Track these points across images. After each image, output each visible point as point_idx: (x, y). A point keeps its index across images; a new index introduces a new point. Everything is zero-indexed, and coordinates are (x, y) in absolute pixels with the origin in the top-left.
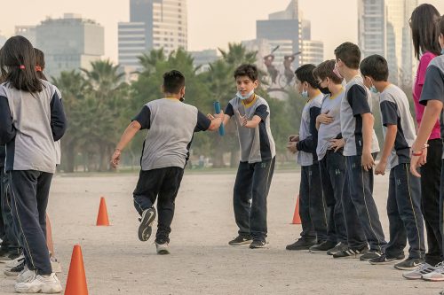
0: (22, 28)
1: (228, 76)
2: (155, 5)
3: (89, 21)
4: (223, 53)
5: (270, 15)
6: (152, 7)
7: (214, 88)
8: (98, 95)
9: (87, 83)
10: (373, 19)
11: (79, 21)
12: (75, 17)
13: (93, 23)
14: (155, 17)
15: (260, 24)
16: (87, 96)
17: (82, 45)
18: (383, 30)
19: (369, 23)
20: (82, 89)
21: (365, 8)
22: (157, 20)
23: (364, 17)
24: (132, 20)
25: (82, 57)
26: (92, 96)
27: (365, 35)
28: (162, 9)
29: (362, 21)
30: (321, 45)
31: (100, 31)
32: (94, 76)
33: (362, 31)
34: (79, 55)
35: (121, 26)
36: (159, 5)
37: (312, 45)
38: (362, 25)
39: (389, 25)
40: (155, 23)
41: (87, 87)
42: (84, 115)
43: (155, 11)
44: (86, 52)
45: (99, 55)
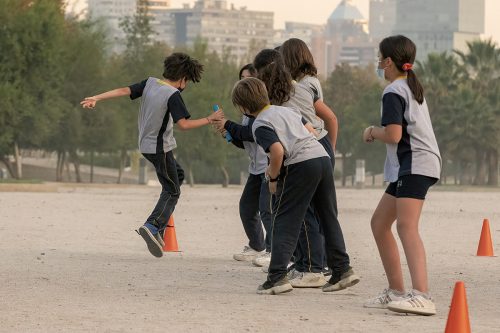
8: (475, 85)
9: (461, 69)
16: (461, 87)
17: (457, 19)
20: (455, 77)
25: (456, 35)
26: (468, 86)
32: (471, 60)
34: (452, 33)
41: (461, 75)
42: (457, 111)
44: (460, 29)
45: (478, 34)
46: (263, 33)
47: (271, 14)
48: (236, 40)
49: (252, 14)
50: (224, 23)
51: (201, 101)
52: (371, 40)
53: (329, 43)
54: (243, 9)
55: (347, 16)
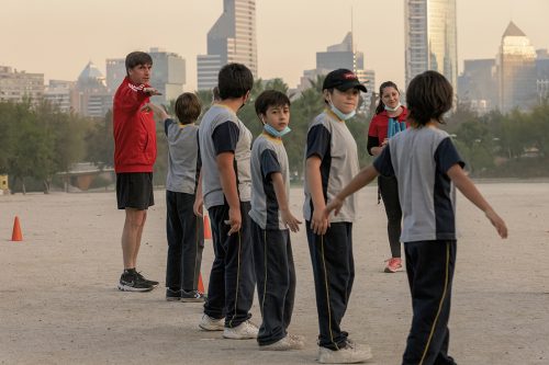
0: (112, 61)
1: (318, 103)
2: (229, 40)
3: (172, 54)
4: (312, 83)
5: (329, 48)
6: (226, 42)
7: (306, 113)
10: (418, 51)
11: (164, 54)
12: (160, 51)
13: (176, 56)
14: (229, 50)
15: (319, 56)
17: (166, 75)
18: (427, 60)
19: (415, 54)
21: (411, 41)
22: (231, 53)
23: (410, 49)
24: (209, 53)
25: (167, 86)
27: (412, 65)
28: (235, 43)
29: (409, 52)
30: (373, 74)
31: (181, 63)
33: (409, 61)
34: (164, 84)
35: (200, 58)
36: (232, 40)
37: (365, 73)
38: (409, 56)
39: (433, 56)
40: (229, 56)
43: (229, 45)
44: (170, 81)
45: (181, 85)
46: (37, 88)
47: (43, 75)
48: (18, 94)
49: (29, 76)
50: (10, 82)
51: (31, 137)
52: (109, 90)
53: (81, 93)
54: (23, 72)
55: (91, 75)
